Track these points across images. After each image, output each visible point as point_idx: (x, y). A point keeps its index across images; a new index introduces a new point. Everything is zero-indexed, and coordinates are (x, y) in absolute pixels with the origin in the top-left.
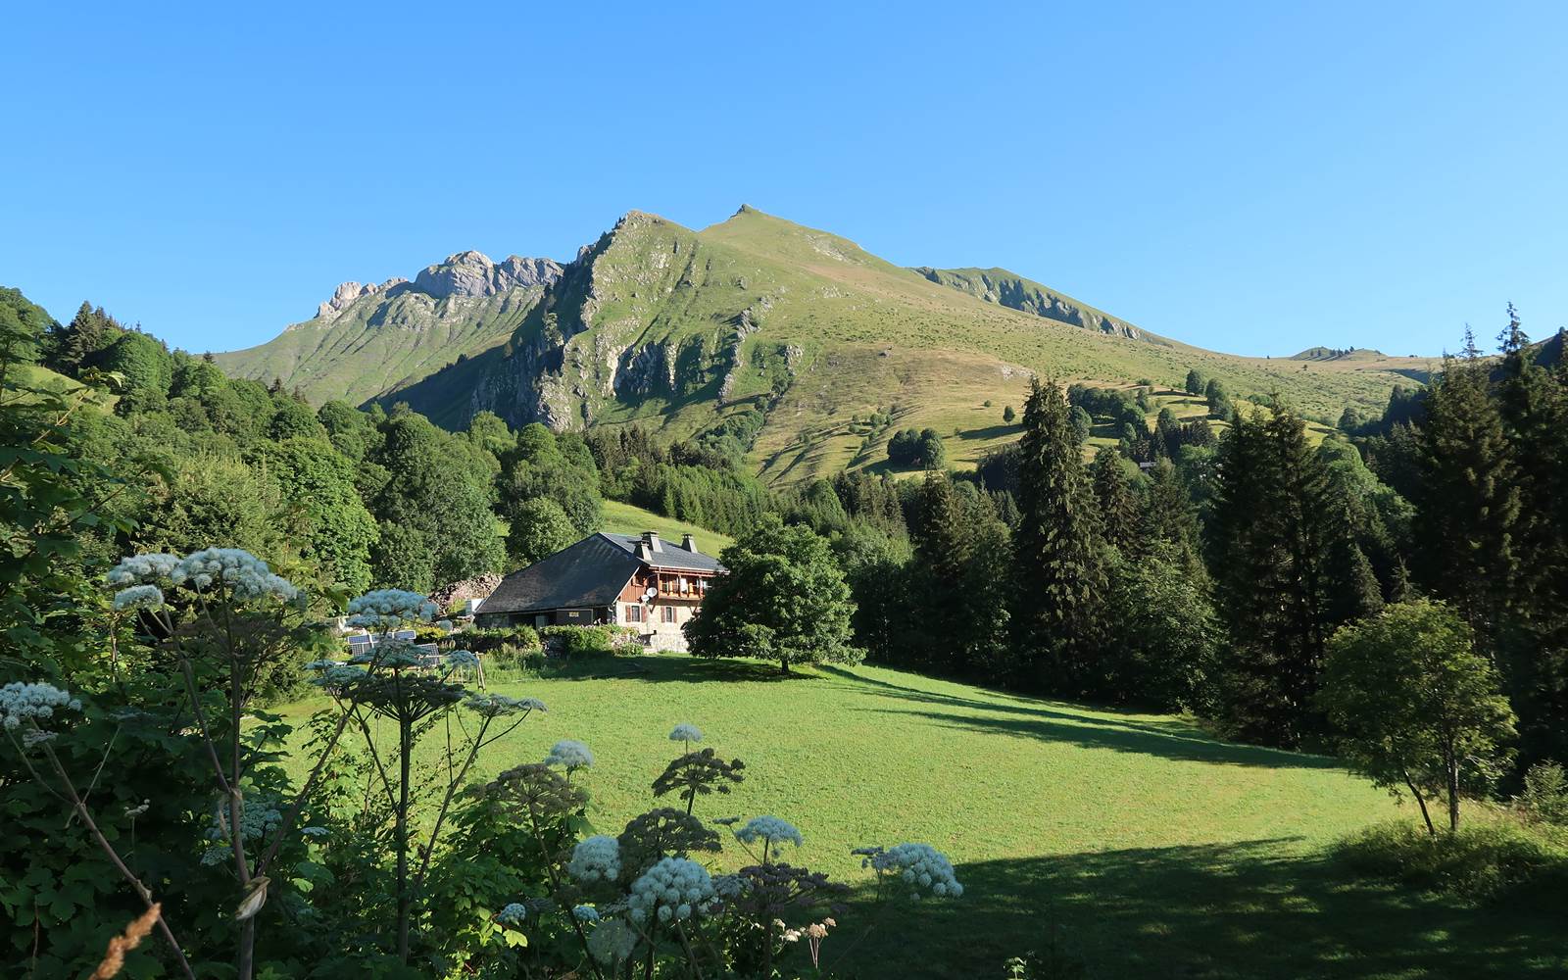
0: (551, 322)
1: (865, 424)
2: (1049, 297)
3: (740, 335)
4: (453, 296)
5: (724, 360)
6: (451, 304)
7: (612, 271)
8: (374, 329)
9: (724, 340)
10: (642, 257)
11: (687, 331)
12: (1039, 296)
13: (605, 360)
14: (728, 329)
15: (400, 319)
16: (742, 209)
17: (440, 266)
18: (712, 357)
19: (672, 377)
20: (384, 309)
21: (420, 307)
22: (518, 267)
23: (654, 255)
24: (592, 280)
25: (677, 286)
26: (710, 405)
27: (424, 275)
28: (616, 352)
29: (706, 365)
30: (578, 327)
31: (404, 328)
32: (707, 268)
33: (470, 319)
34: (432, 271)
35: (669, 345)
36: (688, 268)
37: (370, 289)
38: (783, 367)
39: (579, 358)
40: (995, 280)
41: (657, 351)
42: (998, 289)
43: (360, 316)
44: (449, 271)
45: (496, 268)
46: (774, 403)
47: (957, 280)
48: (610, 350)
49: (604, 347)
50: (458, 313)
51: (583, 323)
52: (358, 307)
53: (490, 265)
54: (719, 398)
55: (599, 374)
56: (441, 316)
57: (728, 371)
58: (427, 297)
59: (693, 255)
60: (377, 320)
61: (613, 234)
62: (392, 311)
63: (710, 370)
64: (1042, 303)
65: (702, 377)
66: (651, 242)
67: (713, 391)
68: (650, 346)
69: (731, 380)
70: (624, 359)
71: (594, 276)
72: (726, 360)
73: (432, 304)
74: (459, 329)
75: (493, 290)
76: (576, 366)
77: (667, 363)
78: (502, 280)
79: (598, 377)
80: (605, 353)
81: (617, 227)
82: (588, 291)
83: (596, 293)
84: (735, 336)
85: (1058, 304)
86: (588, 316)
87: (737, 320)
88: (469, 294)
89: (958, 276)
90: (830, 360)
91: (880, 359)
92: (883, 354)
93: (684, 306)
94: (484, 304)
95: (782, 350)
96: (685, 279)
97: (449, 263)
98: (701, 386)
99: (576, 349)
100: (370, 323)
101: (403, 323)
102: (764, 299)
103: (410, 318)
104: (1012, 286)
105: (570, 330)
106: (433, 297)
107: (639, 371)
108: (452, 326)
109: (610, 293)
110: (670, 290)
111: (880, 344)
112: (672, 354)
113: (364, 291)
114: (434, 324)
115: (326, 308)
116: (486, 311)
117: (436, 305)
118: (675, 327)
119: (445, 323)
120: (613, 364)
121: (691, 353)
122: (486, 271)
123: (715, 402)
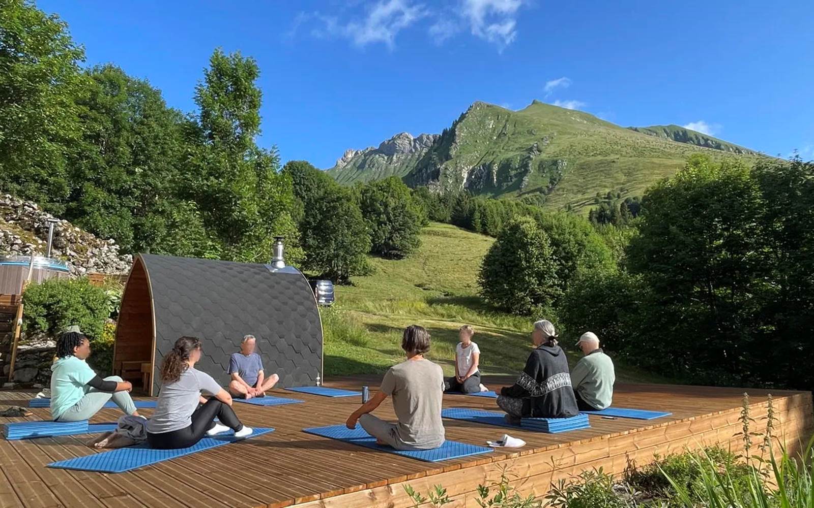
0: (435, 157)
1: (605, 198)
2: (703, 138)
3: (531, 156)
4: (396, 154)
5: (523, 170)
6: (395, 158)
7: (465, 130)
8: (360, 171)
9: (523, 160)
10: (482, 123)
11: (503, 156)
12: (697, 138)
13: (461, 173)
14: (525, 154)
15: (372, 165)
16: (534, 102)
17: (389, 141)
18: (516, 169)
19: (495, 180)
20: (364, 161)
21: (382, 160)
22: (425, 139)
23: (487, 122)
24: (455, 135)
25: (499, 136)
26: (515, 193)
27: (383, 144)
28: (466, 169)
29: (513, 173)
30: (448, 157)
31: (374, 169)
32: (515, 126)
33: (403, 164)
34: (386, 142)
35: (494, 164)
36: (505, 127)
37: (359, 152)
38: (555, 171)
39: (448, 172)
40: (671, 131)
41: (488, 168)
42: (673, 136)
43: (354, 164)
44: (394, 142)
45: (415, 140)
46: (550, 190)
47: (649, 132)
48: (464, 168)
49: (461, 167)
50: (397, 162)
51: (450, 156)
52: (354, 161)
53: (412, 139)
54: (520, 189)
55: (458, 180)
56: (390, 164)
57: (525, 175)
58: (384, 155)
59: (507, 121)
60: (361, 167)
61: (467, 113)
62: (368, 161)
63: (515, 176)
64: (699, 141)
65: (511, 178)
66: (486, 115)
67: (517, 186)
68: (484, 165)
69: (526, 179)
70: (471, 173)
71: (457, 133)
72: (524, 169)
73: (386, 158)
74: (397, 169)
75: (414, 150)
76: (446, 177)
77: (493, 173)
78: (417, 146)
79: (457, 182)
80: (461, 170)
81: (469, 110)
82: (453, 141)
83: (457, 141)
84: (529, 157)
85: (709, 141)
86: (453, 153)
87: (530, 150)
88: (403, 152)
89: (650, 130)
90: (582, 167)
91: (612, 164)
92: (614, 162)
93: (502, 145)
94: (409, 157)
95: (555, 163)
96: (503, 132)
97: (393, 139)
98: (510, 184)
99: (446, 169)
100: (358, 168)
101: (373, 167)
102: (545, 139)
103: (376, 165)
104: (681, 134)
105: (444, 160)
106: (386, 155)
107: (479, 178)
108: (395, 167)
109: (464, 141)
110: (495, 138)
111: (613, 157)
112: (495, 168)
113: (357, 153)
114: (387, 167)
115: (340, 162)
116: (410, 160)
117: (388, 159)
118: (498, 156)
119: (392, 166)
120: (465, 175)
121: (505, 167)
122: (410, 141)
123: (518, 191)
